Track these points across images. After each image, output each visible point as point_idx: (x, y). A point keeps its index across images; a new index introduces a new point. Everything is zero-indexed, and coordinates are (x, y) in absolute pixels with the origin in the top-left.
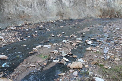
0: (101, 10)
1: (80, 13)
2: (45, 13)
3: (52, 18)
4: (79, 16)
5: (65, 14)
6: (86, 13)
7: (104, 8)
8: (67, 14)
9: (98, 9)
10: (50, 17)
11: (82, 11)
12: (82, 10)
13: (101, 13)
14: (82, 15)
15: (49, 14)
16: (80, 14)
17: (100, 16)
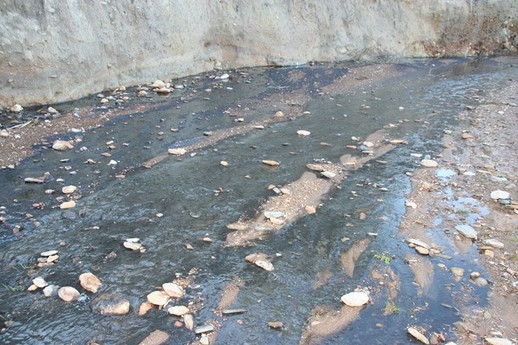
0: (435, 19)
1: (331, 32)
2: (136, 37)
3: (173, 64)
4: (325, 46)
5: (248, 37)
6: (357, 31)
7: (451, 9)
8: (262, 37)
9: (420, 11)
10: (165, 61)
11: (338, 22)
12: (339, 14)
13: (433, 32)
14: (339, 43)
15: (158, 45)
16: (329, 37)
17: (428, 47)
